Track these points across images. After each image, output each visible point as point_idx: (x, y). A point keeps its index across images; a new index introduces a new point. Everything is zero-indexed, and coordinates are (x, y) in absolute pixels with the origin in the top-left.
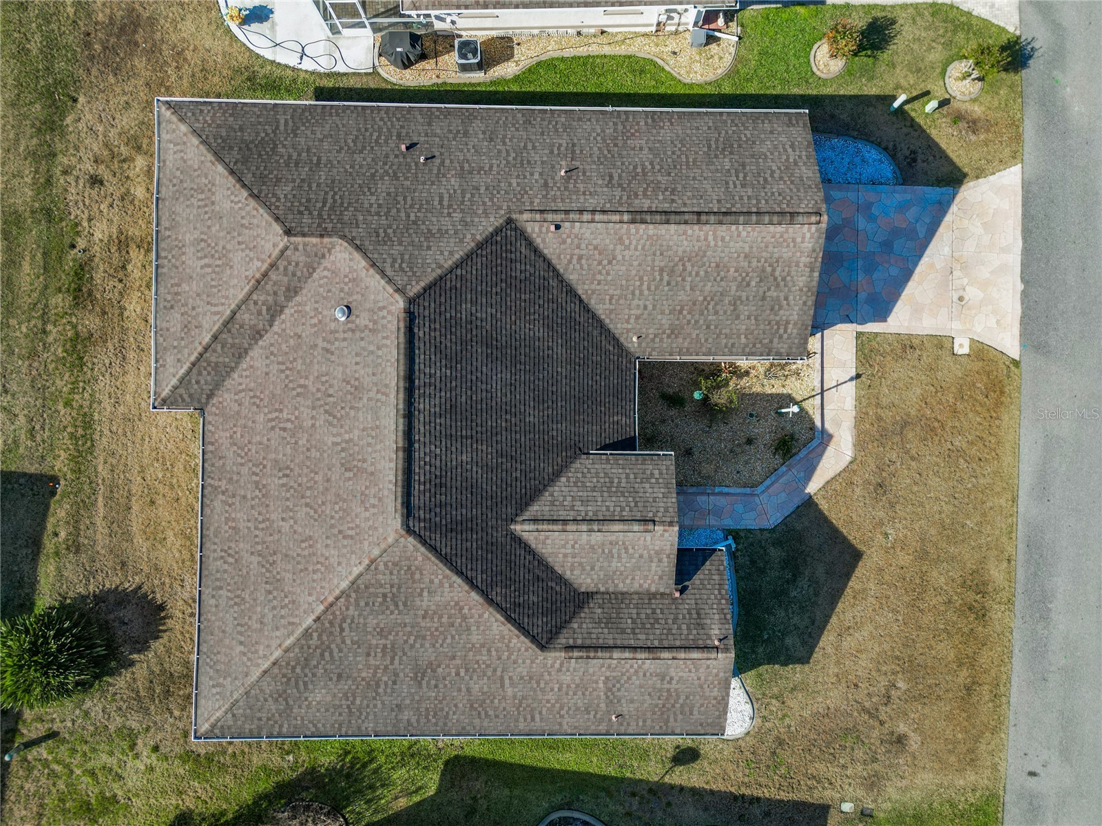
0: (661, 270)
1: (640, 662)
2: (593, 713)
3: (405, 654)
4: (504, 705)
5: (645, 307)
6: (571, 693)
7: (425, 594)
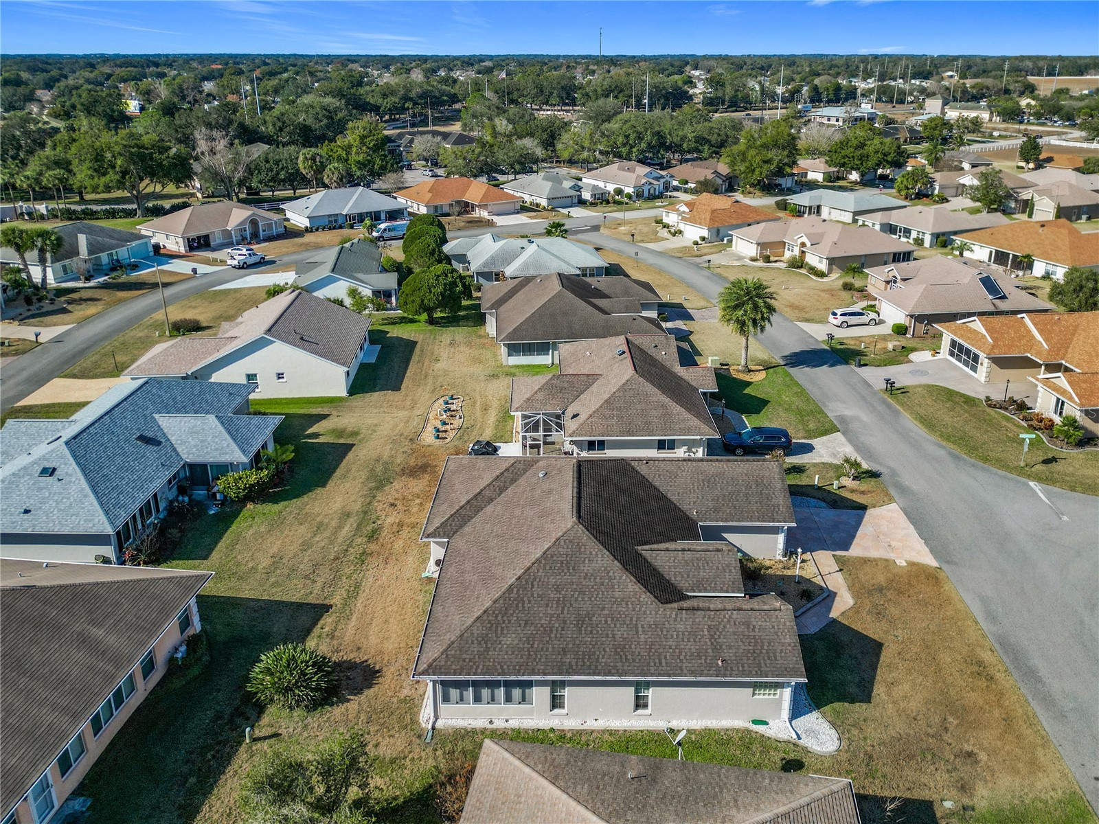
0: (703, 481)
1: (729, 612)
2: (703, 658)
3: (571, 605)
4: (638, 650)
5: (698, 498)
6: (686, 640)
7: (587, 562)
